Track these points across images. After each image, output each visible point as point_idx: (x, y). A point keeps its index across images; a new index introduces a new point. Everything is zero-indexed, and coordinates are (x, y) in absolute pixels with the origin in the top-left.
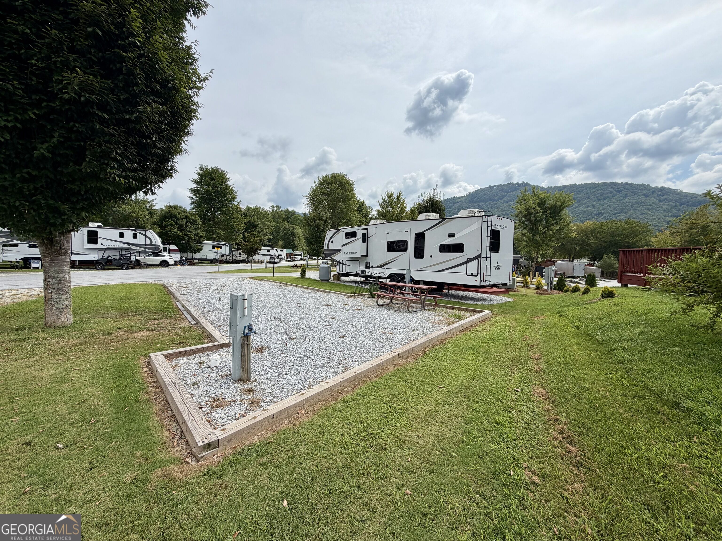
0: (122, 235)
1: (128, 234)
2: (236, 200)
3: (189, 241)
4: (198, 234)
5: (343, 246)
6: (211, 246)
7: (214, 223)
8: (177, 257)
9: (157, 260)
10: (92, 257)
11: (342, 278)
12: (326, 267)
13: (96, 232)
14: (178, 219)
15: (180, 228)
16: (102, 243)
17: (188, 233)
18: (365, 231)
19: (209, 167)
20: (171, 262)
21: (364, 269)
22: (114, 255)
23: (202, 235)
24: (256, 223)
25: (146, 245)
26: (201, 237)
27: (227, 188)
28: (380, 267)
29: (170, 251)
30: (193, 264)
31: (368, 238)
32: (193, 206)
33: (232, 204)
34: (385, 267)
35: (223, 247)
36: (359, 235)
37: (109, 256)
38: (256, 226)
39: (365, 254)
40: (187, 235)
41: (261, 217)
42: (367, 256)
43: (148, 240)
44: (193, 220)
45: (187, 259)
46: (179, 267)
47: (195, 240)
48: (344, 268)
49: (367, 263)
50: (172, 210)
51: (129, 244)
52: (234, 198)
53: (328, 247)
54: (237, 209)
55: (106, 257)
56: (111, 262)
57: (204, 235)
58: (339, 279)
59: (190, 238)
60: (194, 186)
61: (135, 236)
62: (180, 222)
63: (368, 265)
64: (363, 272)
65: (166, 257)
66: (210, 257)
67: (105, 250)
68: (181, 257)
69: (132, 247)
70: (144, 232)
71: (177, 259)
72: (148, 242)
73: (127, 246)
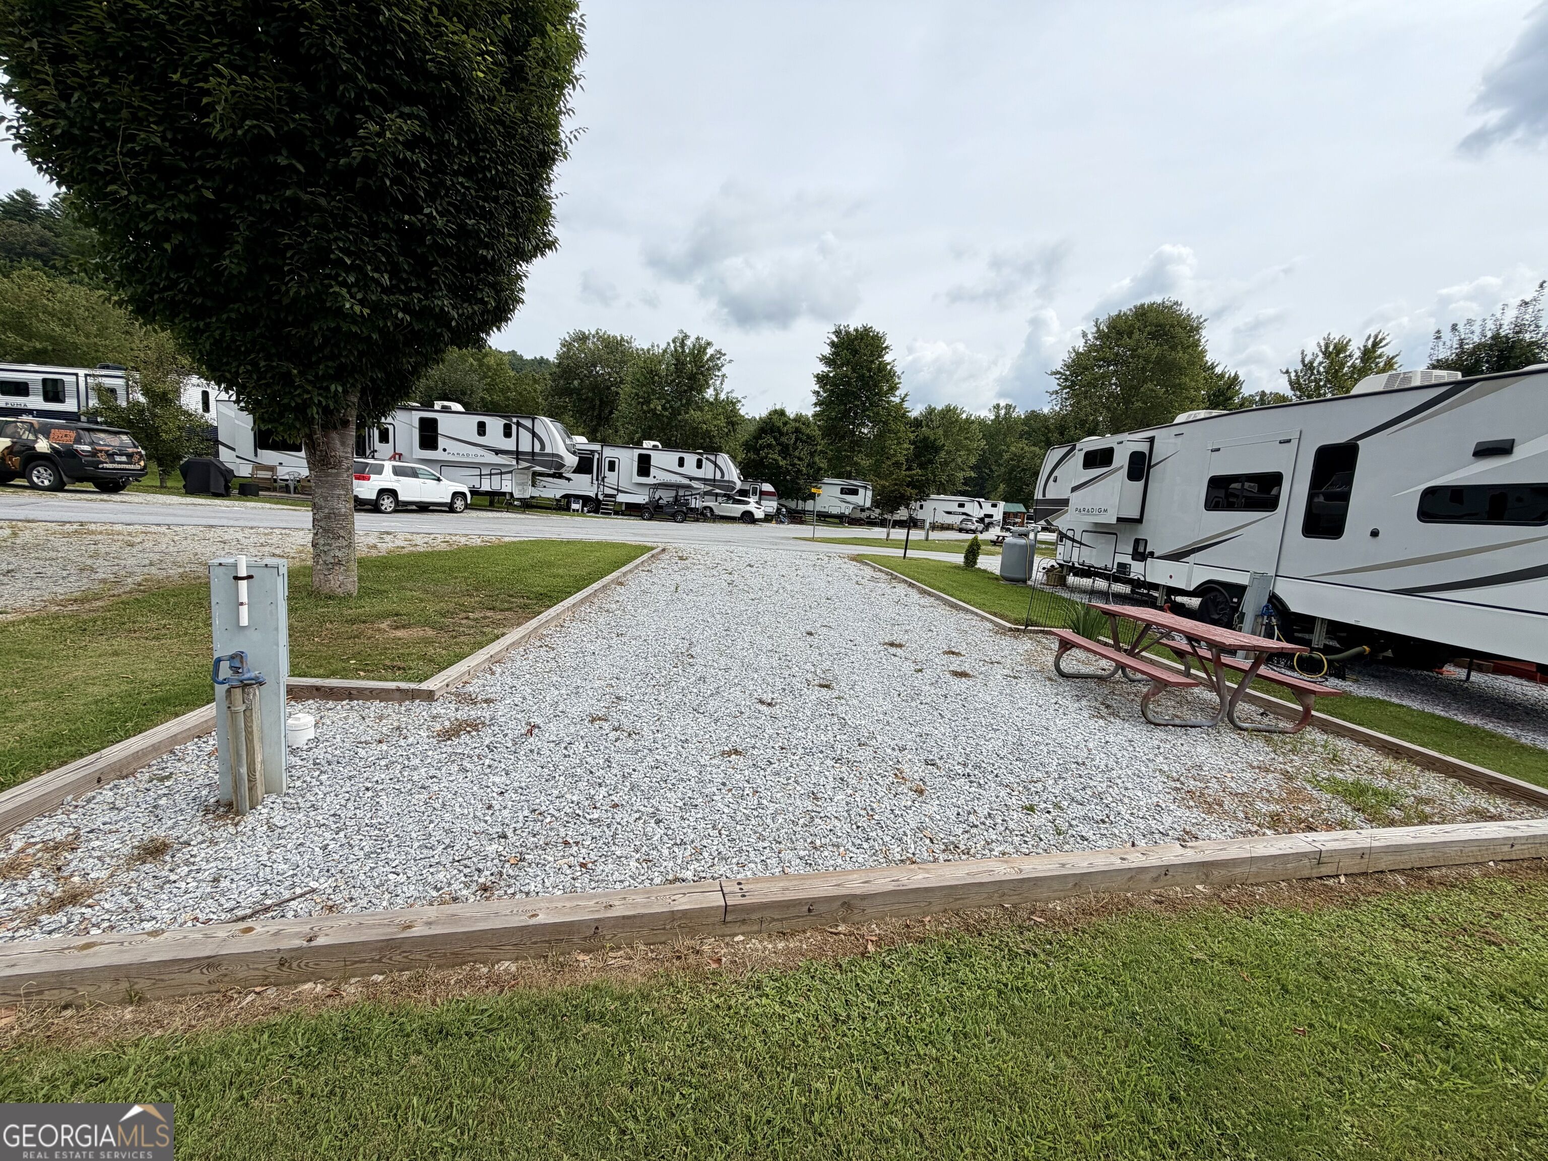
0: (681, 463)
1: (691, 459)
2: (897, 393)
3: (798, 478)
4: (814, 463)
5: (1074, 489)
6: (839, 488)
7: (851, 442)
8: (771, 505)
9: (737, 510)
10: (641, 498)
11: (1071, 579)
12: (1022, 547)
13: (649, 457)
14: (781, 434)
15: (785, 451)
16: (657, 476)
17: (796, 461)
18: (1144, 447)
19: (851, 329)
20: (759, 514)
21: (1127, 559)
22: (666, 497)
23: (822, 465)
24: (939, 443)
25: (714, 480)
26: (820, 469)
27: (882, 367)
28: (1177, 556)
29: (762, 493)
30: (802, 522)
31: (1150, 467)
32: (818, 409)
33: (888, 402)
34: (1191, 558)
35: (861, 491)
36: (1121, 459)
37: (660, 498)
38: (937, 450)
39: (1136, 515)
40: (793, 465)
41: (955, 430)
42: (1140, 521)
43: (718, 472)
44: (809, 437)
45: (790, 511)
46: (773, 525)
47: (808, 475)
48: (1076, 551)
49: (1137, 542)
50: (775, 417)
51: (691, 479)
52: (893, 388)
53: (1044, 495)
54: (899, 413)
55: (657, 497)
56: (661, 507)
57: (824, 464)
58: (1062, 582)
59: (799, 471)
60: (822, 368)
61: (699, 465)
62: (784, 439)
63: (1141, 549)
64: (1123, 567)
65: (752, 505)
66: (835, 511)
67: (657, 487)
68: (778, 509)
69: (695, 484)
70: (712, 458)
71: (770, 510)
72: (718, 476)
73: (686, 481)
